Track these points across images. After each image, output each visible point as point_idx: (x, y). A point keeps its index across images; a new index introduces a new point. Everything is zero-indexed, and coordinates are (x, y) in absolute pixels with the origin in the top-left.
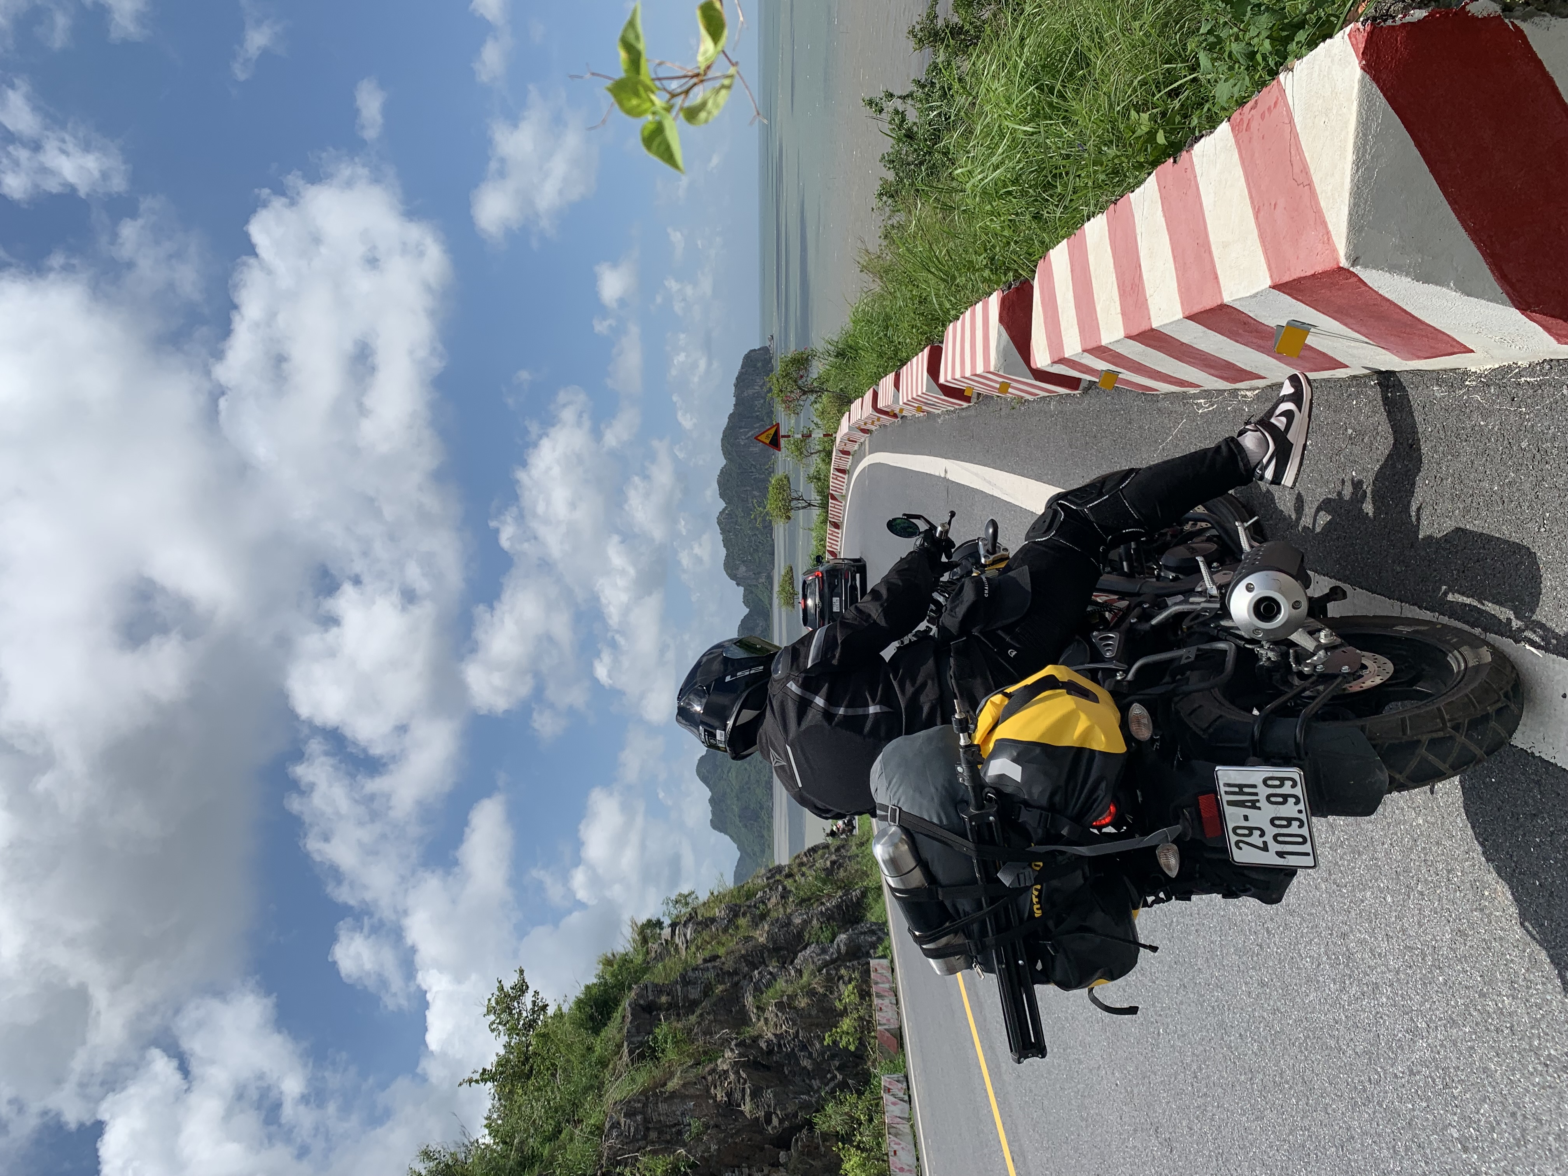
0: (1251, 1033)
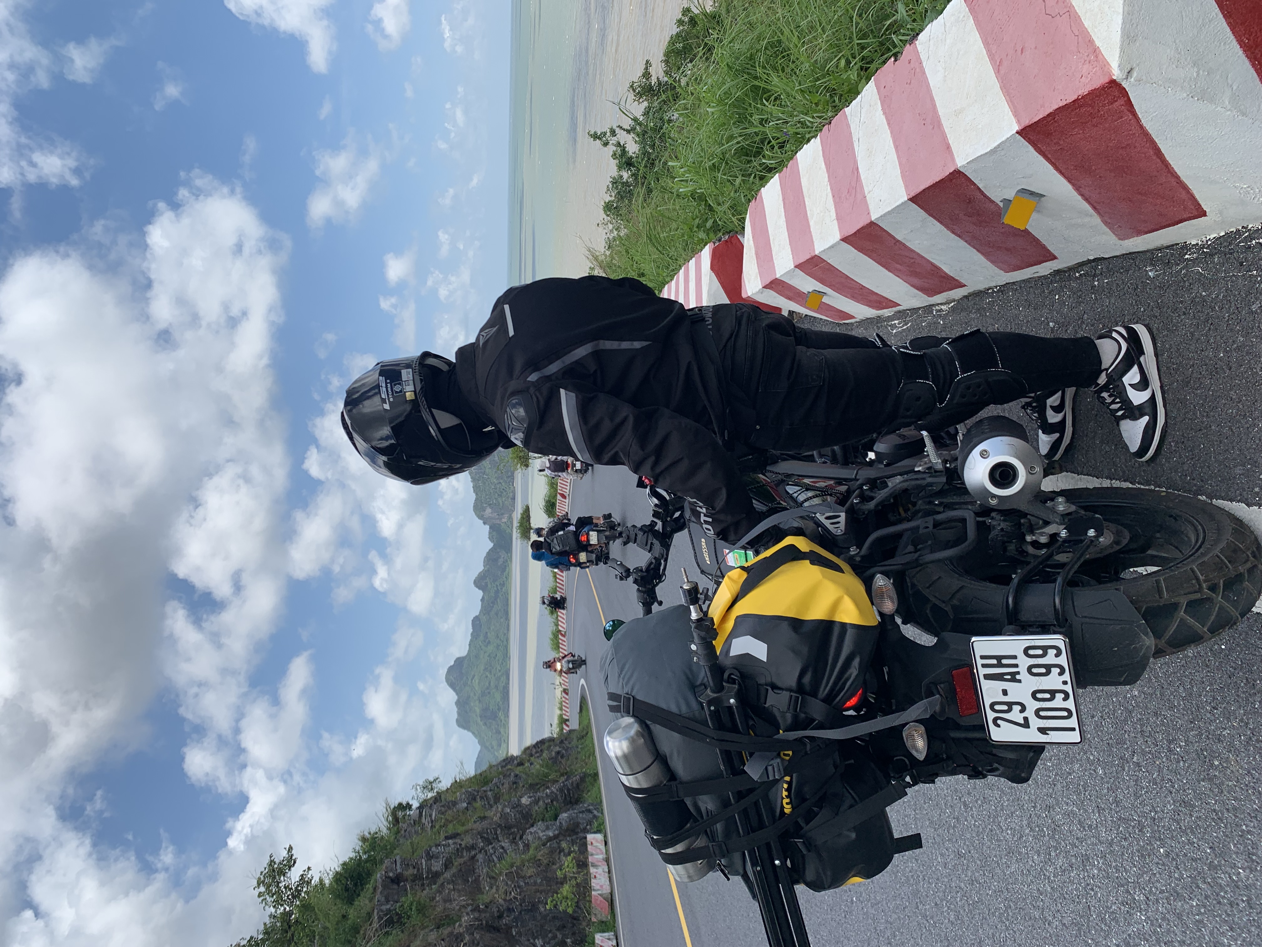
0: (948, 902)
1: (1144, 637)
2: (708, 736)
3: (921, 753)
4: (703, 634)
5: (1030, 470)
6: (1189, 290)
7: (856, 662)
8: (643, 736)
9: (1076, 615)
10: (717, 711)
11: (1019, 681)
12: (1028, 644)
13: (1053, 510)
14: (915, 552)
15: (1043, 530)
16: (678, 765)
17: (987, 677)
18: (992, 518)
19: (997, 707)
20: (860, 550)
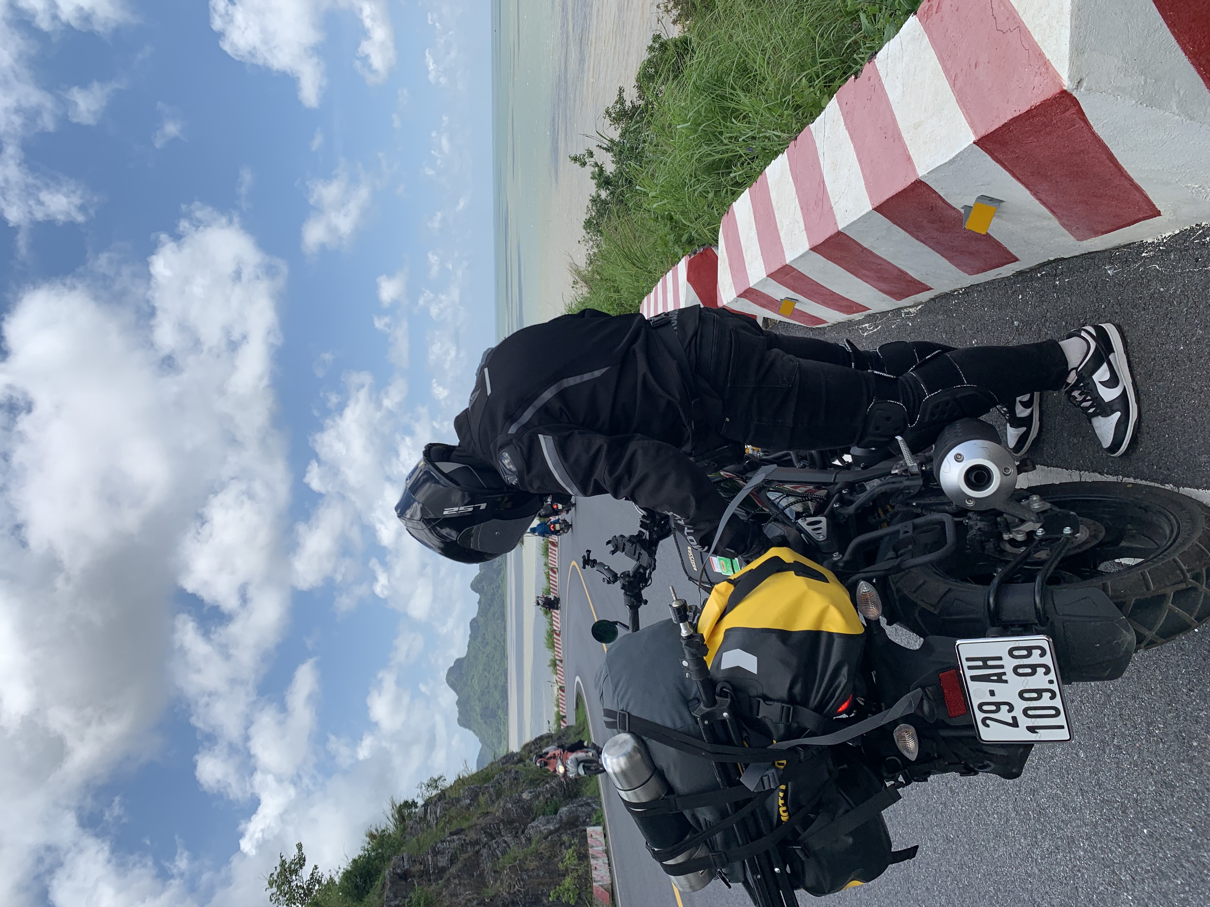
1: (1124, 632)
2: (702, 749)
3: (912, 753)
4: (693, 650)
5: (1004, 472)
6: (1148, 286)
7: (845, 671)
8: (640, 752)
9: (1056, 613)
10: (711, 725)
11: (1006, 682)
12: (1013, 645)
13: (1028, 508)
14: (897, 557)
15: (1021, 528)
16: (675, 779)
17: (974, 678)
18: (969, 518)
19: (985, 708)
20: (843, 555)
